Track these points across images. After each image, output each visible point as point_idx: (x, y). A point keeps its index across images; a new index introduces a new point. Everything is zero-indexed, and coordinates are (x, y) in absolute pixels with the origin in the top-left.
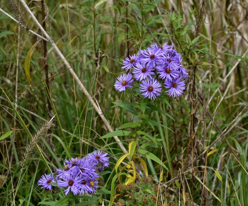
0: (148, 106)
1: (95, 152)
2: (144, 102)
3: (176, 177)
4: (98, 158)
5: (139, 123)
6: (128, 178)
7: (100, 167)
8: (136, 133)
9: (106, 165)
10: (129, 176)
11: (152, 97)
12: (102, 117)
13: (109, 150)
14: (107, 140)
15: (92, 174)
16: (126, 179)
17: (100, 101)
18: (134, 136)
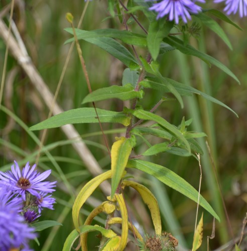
0: (165, 40)
1: (15, 169)
2: (157, 29)
3: (237, 240)
4: (24, 183)
5: (139, 88)
6: (107, 240)
7: (30, 209)
8: (130, 115)
9: (46, 203)
10: (110, 234)
11: (180, 16)
12: (30, 70)
13: (49, 164)
14: (44, 135)
15: (16, 228)
16: (102, 243)
17: (22, 24)
18: (126, 123)
